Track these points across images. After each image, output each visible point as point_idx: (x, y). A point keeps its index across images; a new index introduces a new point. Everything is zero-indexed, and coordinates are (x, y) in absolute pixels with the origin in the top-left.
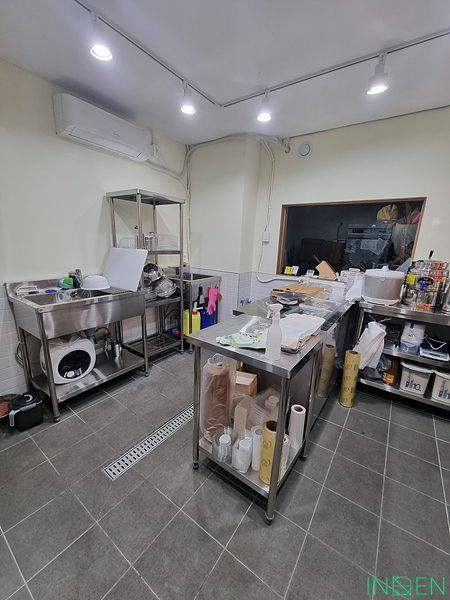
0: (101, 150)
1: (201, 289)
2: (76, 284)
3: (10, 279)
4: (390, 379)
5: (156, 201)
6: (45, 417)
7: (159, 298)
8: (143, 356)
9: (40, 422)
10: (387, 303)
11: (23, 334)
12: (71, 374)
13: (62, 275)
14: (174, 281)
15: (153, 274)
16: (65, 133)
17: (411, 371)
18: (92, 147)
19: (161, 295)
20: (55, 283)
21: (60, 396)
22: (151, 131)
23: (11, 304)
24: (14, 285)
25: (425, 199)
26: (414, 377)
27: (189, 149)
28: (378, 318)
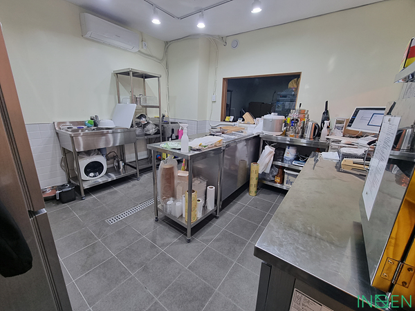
0: (109, 45)
1: (173, 130)
2: (95, 125)
3: (57, 120)
4: (278, 180)
5: (145, 76)
6: (77, 198)
7: (146, 135)
8: (136, 168)
9: (74, 199)
10: (274, 134)
11: (65, 151)
12: (92, 174)
13: (87, 119)
14: (156, 125)
15: (143, 120)
16: (88, 35)
17: (289, 174)
18: (104, 44)
19: (148, 133)
20: (83, 123)
21: (86, 186)
22: (141, 33)
23: (57, 133)
24: (59, 123)
25: (300, 73)
26: (290, 178)
27: (167, 44)
28: (270, 143)
